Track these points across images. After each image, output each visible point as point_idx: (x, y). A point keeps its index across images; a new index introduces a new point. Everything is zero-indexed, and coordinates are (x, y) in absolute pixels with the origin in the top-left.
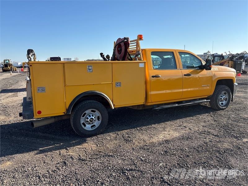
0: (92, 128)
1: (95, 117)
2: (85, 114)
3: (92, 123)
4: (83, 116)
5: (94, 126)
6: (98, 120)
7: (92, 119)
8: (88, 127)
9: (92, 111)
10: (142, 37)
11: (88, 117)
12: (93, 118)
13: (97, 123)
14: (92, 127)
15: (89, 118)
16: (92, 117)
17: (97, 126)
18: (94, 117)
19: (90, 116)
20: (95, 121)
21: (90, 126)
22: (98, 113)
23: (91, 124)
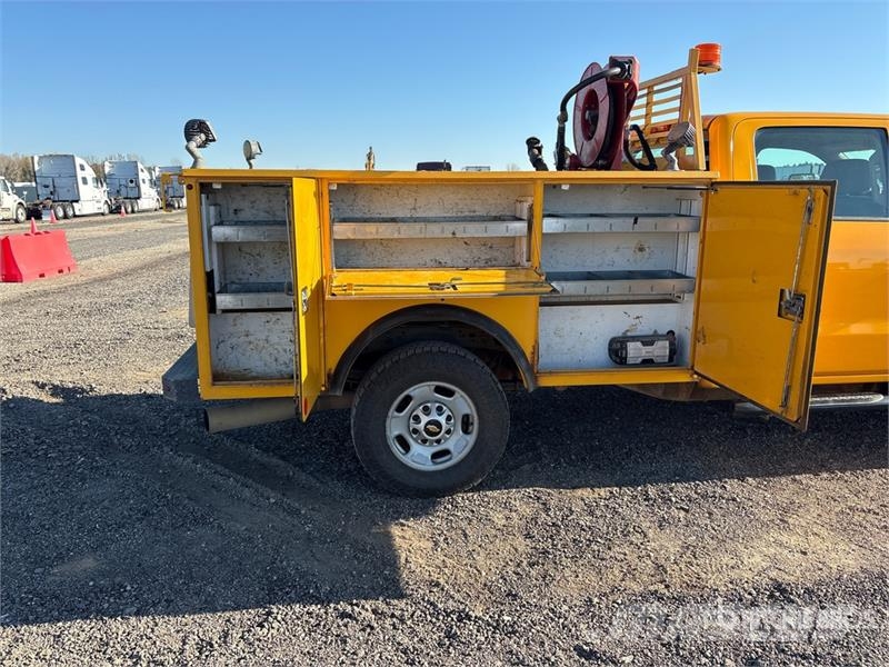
0: (435, 463)
1: (449, 418)
2: (408, 399)
3: (438, 441)
4: (400, 409)
5: (446, 452)
6: (466, 431)
7: (438, 424)
8: (419, 456)
9: (439, 390)
10: (716, 57)
11: (419, 412)
12: (442, 420)
13: (459, 444)
14: (435, 456)
15: (425, 419)
16: (434, 416)
17: (456, 458)
18: (445, 416)
19: (427, 411)
20: (448, 432)
21: (427, 451)
22: (462, 403)
23: (431, 445)
